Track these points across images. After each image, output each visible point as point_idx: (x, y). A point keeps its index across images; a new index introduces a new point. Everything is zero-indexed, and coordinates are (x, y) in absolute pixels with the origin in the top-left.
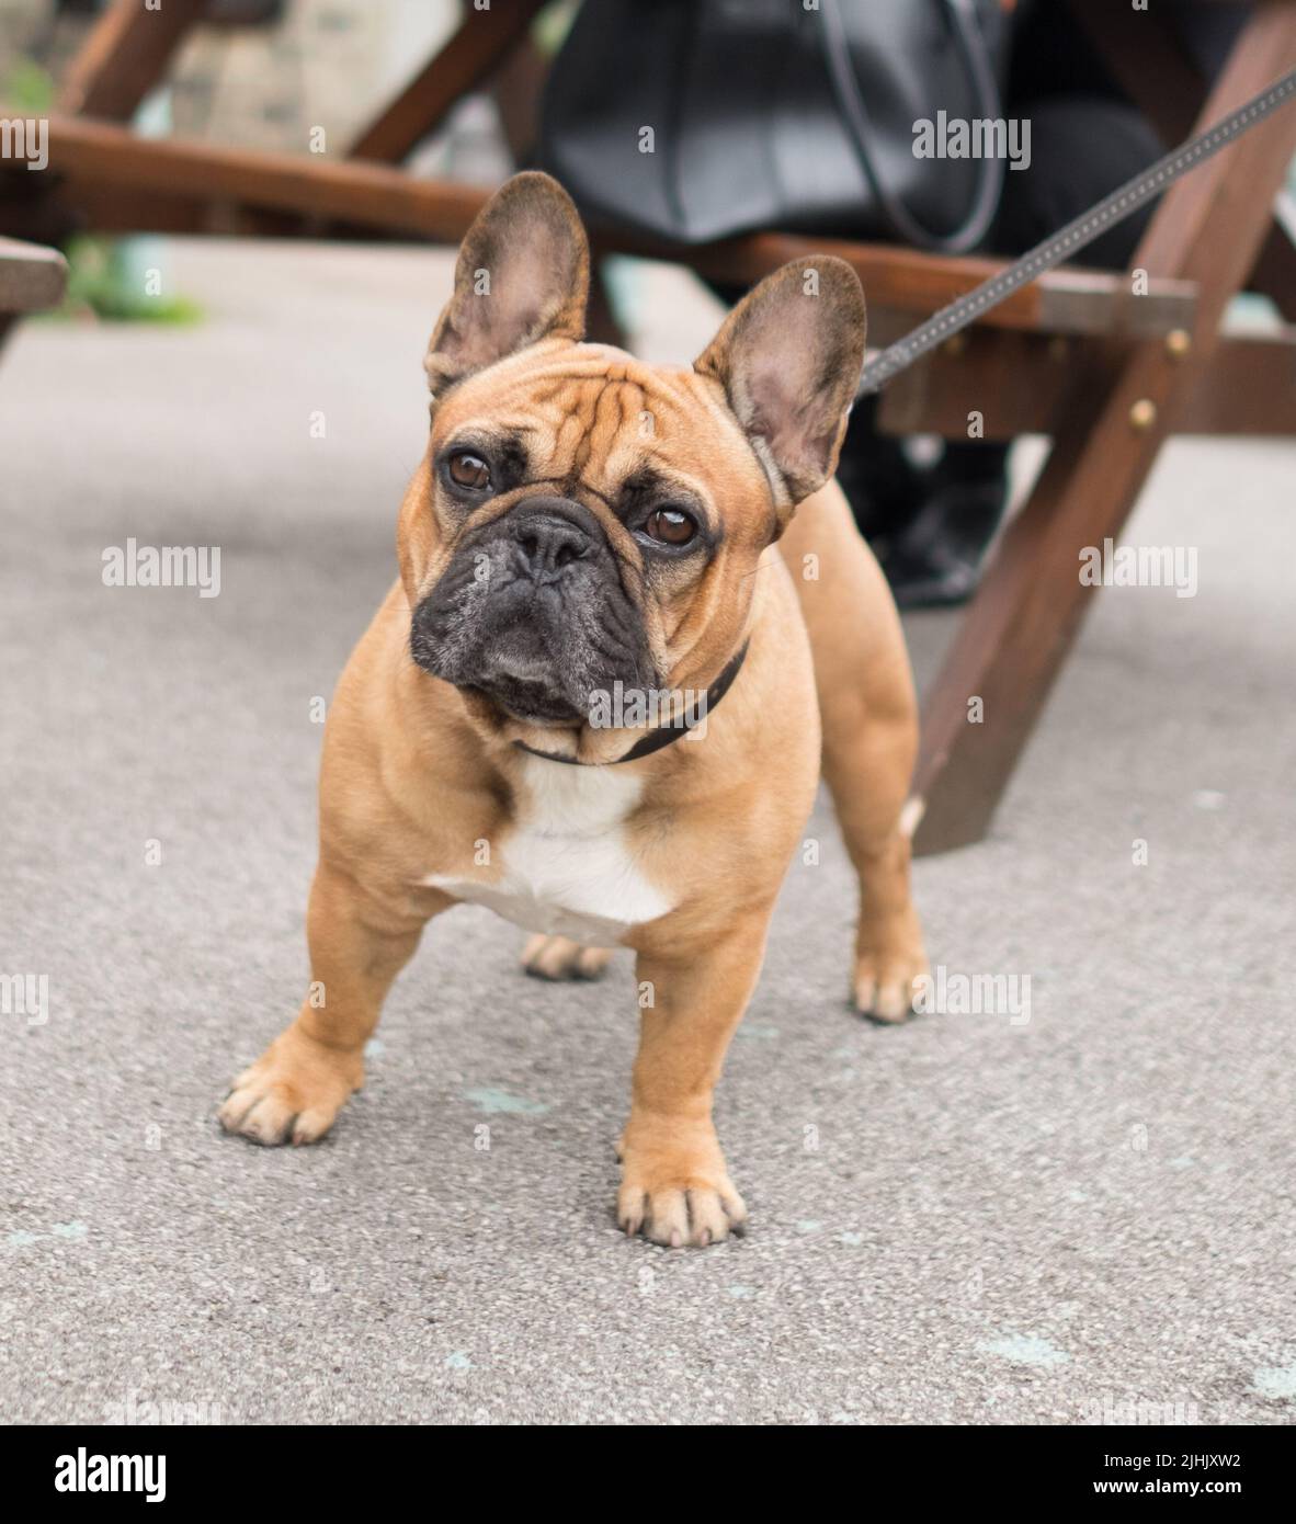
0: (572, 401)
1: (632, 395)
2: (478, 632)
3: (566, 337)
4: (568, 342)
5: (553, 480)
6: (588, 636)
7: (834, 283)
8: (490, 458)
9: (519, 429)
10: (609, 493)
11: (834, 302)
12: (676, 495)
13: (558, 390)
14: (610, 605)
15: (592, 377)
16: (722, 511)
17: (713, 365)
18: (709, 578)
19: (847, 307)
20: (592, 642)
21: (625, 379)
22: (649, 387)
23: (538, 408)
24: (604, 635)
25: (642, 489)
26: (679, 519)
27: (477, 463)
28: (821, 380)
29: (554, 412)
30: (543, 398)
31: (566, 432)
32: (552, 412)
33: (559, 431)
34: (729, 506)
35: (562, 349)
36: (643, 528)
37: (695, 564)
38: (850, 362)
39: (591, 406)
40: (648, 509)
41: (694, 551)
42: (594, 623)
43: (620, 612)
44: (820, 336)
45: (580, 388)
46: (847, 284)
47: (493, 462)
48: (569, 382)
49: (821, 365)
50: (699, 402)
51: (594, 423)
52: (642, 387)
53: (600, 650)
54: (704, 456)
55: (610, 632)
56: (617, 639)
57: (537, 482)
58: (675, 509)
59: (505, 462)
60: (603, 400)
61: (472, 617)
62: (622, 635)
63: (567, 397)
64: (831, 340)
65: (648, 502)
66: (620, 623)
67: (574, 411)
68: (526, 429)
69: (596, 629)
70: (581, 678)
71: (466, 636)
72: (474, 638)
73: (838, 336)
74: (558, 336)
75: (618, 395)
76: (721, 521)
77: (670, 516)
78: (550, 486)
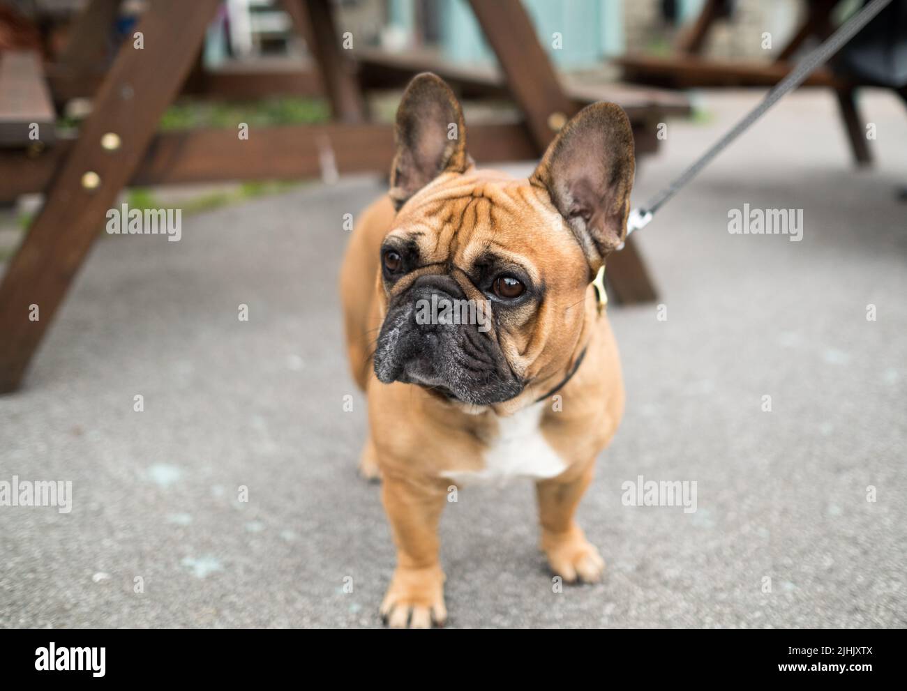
0: (448, 214)
1: (483, 206)
2: (393, 361)
3: (454, 171)
4: (456, 174)
5: (437, 264)
6: (456, 359)
7: (611, 118)
8: (400, 254)
9: (415, 234)
10: (466, 270)
11: (613, 130)
12: (507, 267)
13: (440, 208)
14: (468, 336)
15: (462, 197)
16: (543, 273)
17: (540, 179)
18: (541, 314)
19: (621, 132)
20: (459, 362)
21: (483, 196)
22: (494, 200)
23: (427, 220)
24: (466, 357)
25: (486, 266)
26: (513, 283)
27: (397, 257)
28: (610, 179)
29: (437, 222)
30: (431, 214)
31: (443, 233)
32: (435, 222)
33: (439, 234)
34: (549, 269)
35: (450, 180)
36: (491, 290)
37: (529, 309)
38: (627, 167)
39: (460, 216)
40: (491, 278)
41: (527, 301)
42: (458, 350)
43: (475, 340)
44: (608, 153)
45: (454, 204)
46: (619, 118)
47: (402, 255)
48: (447, 202)
49: (610, 170)
50: (528, 205)
51: (461, 226)
52: (490, 200)
53: (466, 366)
54: (530, 239)
55: (471, 354)
56: (476, 358)
57: (428, 266)
58: (511, 275)
59: (409, 254)
60: (467, 211)
61: (390, 351)
62: (479, 355)
63: (445, 213)
64: (614, 155)
65: (491, 274)
66: (477, 348)
67: (449, 220)
68: (420, 234)
69: (460, 353)
70: (457, 385)
71: (388, 363)
72: (392, 365)
73: (617, 151)
74: (449, 171)
75: (476, 206)
76: (543, 280)
77: (507, 281)
78: (435, 267)
